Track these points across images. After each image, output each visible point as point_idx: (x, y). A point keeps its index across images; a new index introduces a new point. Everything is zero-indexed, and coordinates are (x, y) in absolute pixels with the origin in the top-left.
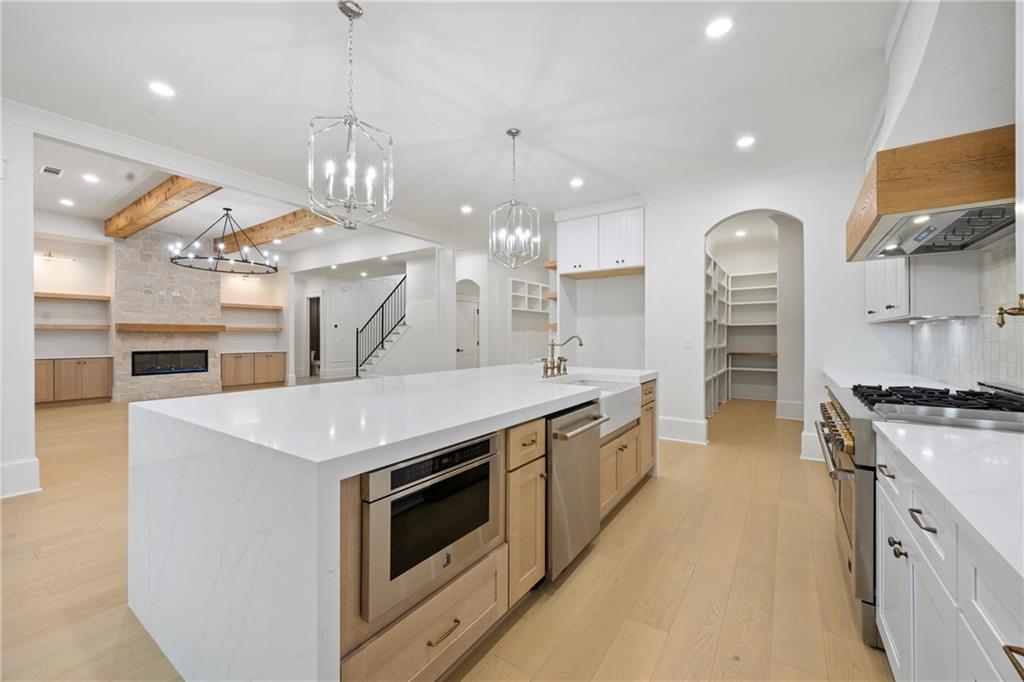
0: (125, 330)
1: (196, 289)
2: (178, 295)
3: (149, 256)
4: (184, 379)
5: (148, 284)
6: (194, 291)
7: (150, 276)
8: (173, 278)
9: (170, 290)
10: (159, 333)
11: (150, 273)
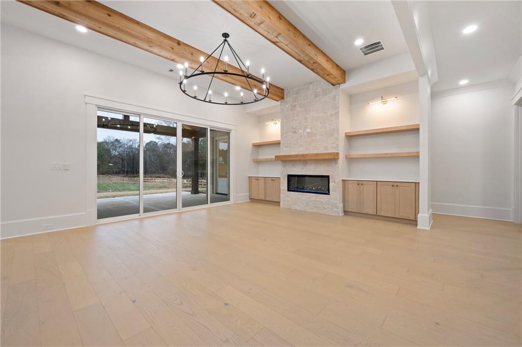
0: (285, 160)
1: (321, 123)
2: (309, 131)
3: (295, 106)
4: (314, 199)
5: (294, 127)
6: (320, 125)
7: (296, 120)
8: (307, 118)
9: (306, 128)
10: (300, 161)
11: (296, 118)
